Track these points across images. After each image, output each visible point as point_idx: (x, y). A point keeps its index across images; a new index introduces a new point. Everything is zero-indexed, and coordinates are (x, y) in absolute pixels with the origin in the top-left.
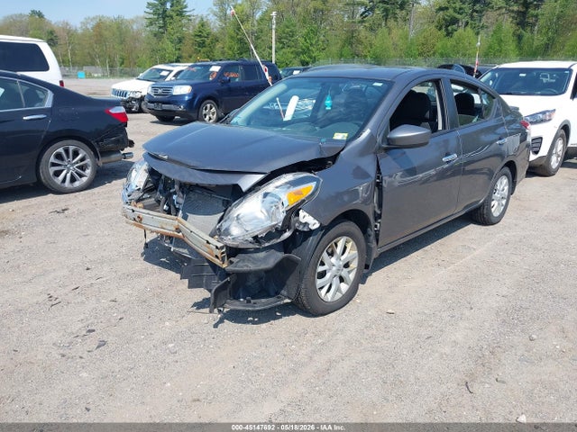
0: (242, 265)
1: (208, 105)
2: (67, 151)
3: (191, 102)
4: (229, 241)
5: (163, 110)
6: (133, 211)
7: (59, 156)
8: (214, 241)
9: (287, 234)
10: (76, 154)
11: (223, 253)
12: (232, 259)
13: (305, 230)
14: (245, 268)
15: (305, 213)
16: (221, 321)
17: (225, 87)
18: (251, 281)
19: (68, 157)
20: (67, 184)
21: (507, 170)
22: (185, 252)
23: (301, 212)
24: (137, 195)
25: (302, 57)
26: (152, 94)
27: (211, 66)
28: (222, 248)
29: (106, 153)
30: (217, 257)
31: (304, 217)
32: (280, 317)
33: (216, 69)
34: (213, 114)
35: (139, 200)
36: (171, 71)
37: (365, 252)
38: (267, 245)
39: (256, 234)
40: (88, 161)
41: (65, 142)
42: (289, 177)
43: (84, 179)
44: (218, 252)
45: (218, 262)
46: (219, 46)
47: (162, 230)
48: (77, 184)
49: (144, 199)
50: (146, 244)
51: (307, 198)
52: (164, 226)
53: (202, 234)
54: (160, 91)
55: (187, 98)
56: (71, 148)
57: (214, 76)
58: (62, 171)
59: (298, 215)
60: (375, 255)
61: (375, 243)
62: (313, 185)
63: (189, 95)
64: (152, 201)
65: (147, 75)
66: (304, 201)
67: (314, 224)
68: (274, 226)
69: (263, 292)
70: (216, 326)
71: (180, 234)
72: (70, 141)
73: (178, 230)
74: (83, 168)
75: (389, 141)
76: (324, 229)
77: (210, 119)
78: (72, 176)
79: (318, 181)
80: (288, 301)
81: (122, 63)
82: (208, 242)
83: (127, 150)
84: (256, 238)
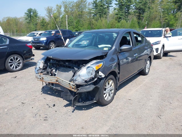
0: (82, 90)
1: (52, 44)
2: (14, 58)
3: (46, 43)
4: (77, 82)
5: (38, 46)
6: (40, 76)
7: (11, 60)
8: (72, 83)
9: (96, 79)
10: (17, 59)
11: (75, 87)
12: (78, 89)
13: (101, 78)
14: (83, 91)
15: (101, 72)
16: (74, 110)
17: (57, 38)
18: (83, 96)
19: (14, 60)
20: (14, 69)
21: (149, 59)
22: (59, 88)
23: (99, 72)
24: (40, 71)
25: (76, 29)
26: (33, 40)
27: (52, 31)
28: (75, 85)
29: (26, 58)
30: (73, 88)
31: (100, 73)
32: (93, 107)
33: (53, 32)
34: (53, 46)
35: (41, 72)
36: (38, 33)
37: (116, 84)
38: (90, 83)
39: (86, 80)
40: (21, 61)
41: (13, 55)
42: (94, 61)
43: (20, 67)
44: (74, 87)
45: (73, 90)
46: (49, 26)
47: (51, 81)
48: (17, 69)
49: (43, 72)
50: (43, 87)
51: (101, 67)
52: (52, 80)
53: (67, 81)
54: (36, 39)
55: (45, 41)
56: (16, 57)
57: (53, 34)
58: (12, 65)
59: (98, 73)
60: (118, 85)
61: (118, 82)
62: (102, 64)
63: (46, 40)
64: (46, 72)
65: (29, 35)
66: (100, 69)
67: (103, 76)
68: (92, 77)
69: (87, 99)
70: (73, 112)
71: (58, 82)
72: (15, 55)
73: (57, 81)
74: (19, 63)
75: (121, 50)
76: (106, 77)
77: (53, 48)
78: (16, 66)
79: (103, 62)
80: (95, 101)
81: (17, 32)
82: (69, 84)
83: (32, 57)
84: (86, 81)
